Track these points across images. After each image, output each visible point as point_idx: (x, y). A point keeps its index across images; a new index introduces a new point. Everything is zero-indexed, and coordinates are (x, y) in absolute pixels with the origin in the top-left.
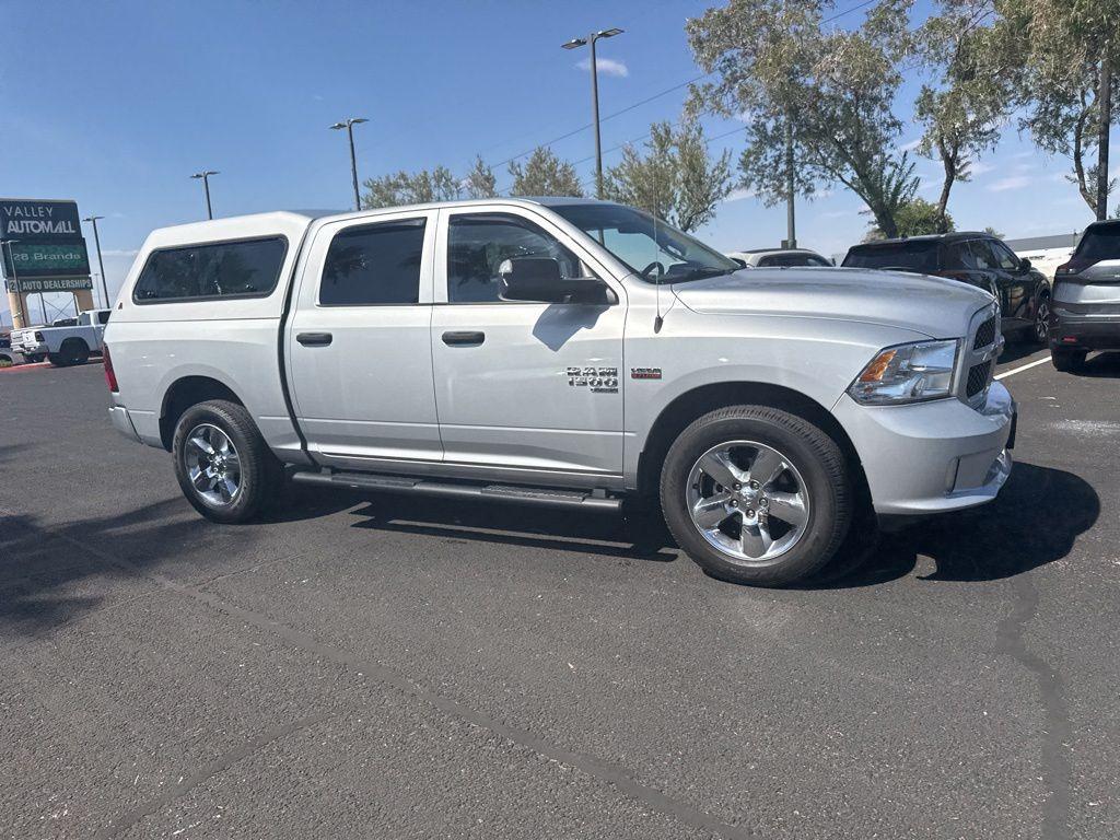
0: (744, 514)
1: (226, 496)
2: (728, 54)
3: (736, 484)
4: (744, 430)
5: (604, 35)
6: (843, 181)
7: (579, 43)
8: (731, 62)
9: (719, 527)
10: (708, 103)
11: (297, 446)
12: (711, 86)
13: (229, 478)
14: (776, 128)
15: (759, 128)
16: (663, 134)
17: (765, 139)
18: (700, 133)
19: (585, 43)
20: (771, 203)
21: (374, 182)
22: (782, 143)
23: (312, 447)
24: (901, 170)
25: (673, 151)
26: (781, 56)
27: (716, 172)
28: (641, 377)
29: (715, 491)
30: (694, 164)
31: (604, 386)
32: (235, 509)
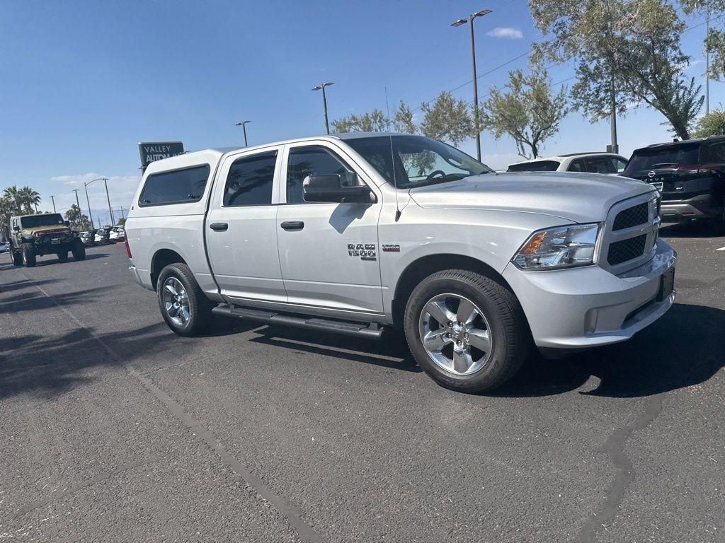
0: (455, 343)
1: (183, 320)
2: (559, 20)
3: (449, 323)
4: (450, 287)
5: (479, 15)
6: (647, 101)
7: (462, 22)
8: (561, 25)
9: (442, 351)
10: (545, 55)
11: (216, 291)
12: (547, 43)
13: (185, 309)
14: (597, 68)
15: (584, 69)
16: (517, 78)
17: (588, 75)
18: (545, 76)
19: (466, 21)
20: (594, 121)
21: (337, 122)
22: (602, 78)
23: (224, 292)
24: (690, 92)
25: (525, 89)
26: (593, 18)
27: (557, 101)
28: (389, 250)
29: (440, 327)
30: (540, 96)
31: (368, 256)
32: (187, 328)
